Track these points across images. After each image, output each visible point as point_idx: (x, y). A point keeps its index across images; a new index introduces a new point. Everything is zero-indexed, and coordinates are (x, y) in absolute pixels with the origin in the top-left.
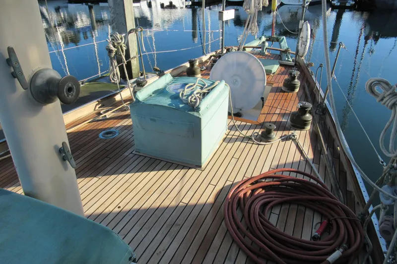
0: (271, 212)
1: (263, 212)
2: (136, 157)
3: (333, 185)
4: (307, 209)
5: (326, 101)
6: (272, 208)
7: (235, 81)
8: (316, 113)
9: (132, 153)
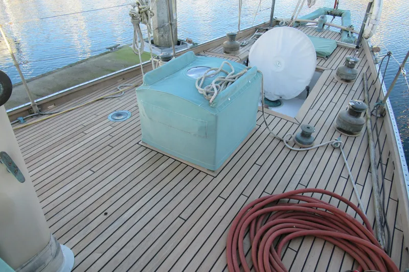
0: (288, 247)
1: (276, 247)
2: (142, 148)
3: (378, 219)
4: (336, 249)
5: (388, 101)
6: (290, 241)
7: (277, 63)
8: (372, 115)
9: (138, 143)
